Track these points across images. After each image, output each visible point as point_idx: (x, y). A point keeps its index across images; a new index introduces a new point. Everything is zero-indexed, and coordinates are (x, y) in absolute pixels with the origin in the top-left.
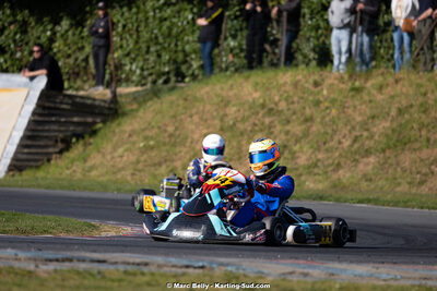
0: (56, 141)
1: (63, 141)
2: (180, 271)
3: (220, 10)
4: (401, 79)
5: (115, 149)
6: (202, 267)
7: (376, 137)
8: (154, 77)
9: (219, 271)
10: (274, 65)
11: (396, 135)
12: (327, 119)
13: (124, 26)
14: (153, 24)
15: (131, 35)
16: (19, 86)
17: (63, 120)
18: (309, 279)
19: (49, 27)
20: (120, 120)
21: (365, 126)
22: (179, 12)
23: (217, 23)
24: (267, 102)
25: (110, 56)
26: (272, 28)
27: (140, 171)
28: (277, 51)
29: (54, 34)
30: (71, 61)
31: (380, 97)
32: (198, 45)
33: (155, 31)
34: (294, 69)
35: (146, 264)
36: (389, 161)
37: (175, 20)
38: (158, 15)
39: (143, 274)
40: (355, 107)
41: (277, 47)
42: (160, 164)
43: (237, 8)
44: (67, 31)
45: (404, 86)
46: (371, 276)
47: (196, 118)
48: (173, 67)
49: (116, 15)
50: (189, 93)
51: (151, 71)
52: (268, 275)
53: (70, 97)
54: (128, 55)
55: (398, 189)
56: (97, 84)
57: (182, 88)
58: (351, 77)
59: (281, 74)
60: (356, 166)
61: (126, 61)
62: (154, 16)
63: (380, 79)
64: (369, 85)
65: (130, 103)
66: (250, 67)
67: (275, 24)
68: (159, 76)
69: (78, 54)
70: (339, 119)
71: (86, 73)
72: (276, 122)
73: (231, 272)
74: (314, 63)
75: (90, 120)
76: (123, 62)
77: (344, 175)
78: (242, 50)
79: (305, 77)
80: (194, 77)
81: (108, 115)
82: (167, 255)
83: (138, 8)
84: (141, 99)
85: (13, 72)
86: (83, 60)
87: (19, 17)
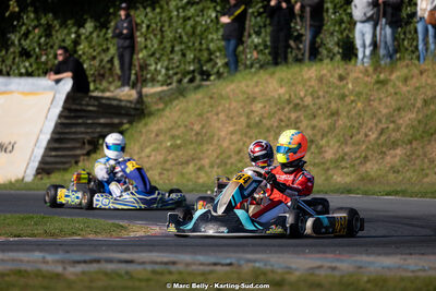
0: (84, 143)
1: (90, 142)
2: (208, 269)
3: (243, 7)
4: (426, 70)
5: (142, 149)
6: (230, 264)
7: (403, 129)
8: (179, 76)
9: (246, 268)
10: (299, 60)
11: (422, 126)
12: (353, 112)
13: (148, 27)
14: (177, 23)
15: (155, 35)
16: (45, 89)
17: (89, 121)
18: (337, 273)
19: (74, 30)
20: (147, 120)
21: (391, 118)
22: (202, 11)
23: (240, 21)
24: (293, 97)
25: (135, 57)
26: (296, 23)
27: (168, 170)
28: (301, 46)
29: (79, 36)
30: (96, 63)
31: (405, 89)
32: (223, 43)
33: (179, 31)
34: (319, 64)
35: (174, 263)
36: (417, 152)
37: (198, 19)
38: (182, 14)
39: (170, 273)
40: (380, 100)
41: (301, 42)
42: (187, 163)
43: (260, 5)
44: (91, 33)
45: (428, 76)
46: (399, 268)
47: (222, 116)
48: (197, 66)
49: (140, 16)
50: (215, 91)
51: (175, 70)
52: (296, 270)
53: (96, 98)
54: (153, 54)
55: (426, 180)
56: (123, 85)
57: (208, 86)
58: (375, 70)
59: (306, 69)
60: (383, 158)
61: (152, 60)
62: (178, 15)
63: (405, 71)
64: (394, 77)
65: (156, 103)
66: (276, 63)
67: (298, 19)
68: (184, 75)
69: (103, 56)
70: (365, 112)
71: (111, 75)
72: (302, 118)
73: (259, 268)
74: (339, 56)
75: (116, 121)
76: (148, 62)
77: (372, 168)
78: (266, 47)
79: (329, 71)
80: (219, 75)
81: (134, 116)
82: (195, 253)
83: (161, 7)
84: (167, 99)
85: (39, 76)
86: (108, 62)
87: (43, 21)
